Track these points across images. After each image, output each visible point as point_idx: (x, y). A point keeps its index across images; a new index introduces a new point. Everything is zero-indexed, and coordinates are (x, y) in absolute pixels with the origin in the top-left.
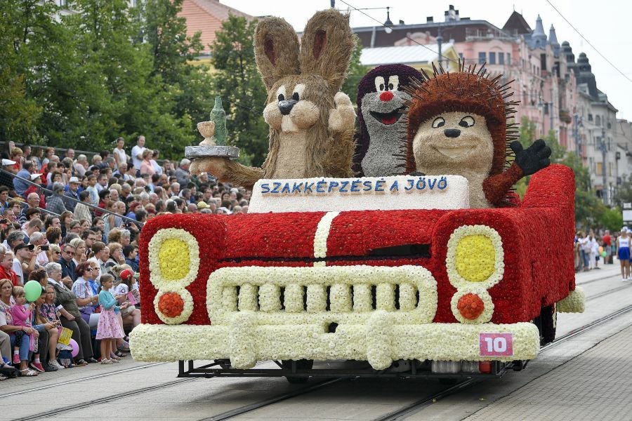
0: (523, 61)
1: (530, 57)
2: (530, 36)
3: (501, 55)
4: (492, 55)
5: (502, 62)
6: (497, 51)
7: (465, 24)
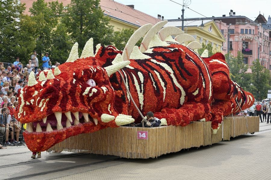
0: (260, 33)
1: (264, 32)
2: (266, 24)
3: (250, 30)
4: (247, 30)
5: (250, 33)
6: (248, 29)
7: (236, 17)
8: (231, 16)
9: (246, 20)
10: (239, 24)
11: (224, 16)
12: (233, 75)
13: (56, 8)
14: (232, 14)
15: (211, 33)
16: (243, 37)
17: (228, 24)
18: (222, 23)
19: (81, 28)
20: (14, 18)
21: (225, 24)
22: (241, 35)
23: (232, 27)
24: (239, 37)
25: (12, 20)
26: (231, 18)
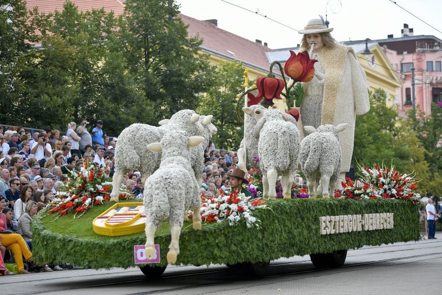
4: (439, 63)
7: (415, 38)
8: (406, 36)
9: (436, 44)
10: (423, 52)
11: (390, 36)
12: (427, 152)
13: (101, 22)
14: (407, 32)
15: (374, 69)
16: (431, 78)
17: (400, 53)
18: (388, 50)
19: (147, 62)
20: (31, 43)
21: (395, 53)
22: (427, 74)
23: (408, 58)
24: (424, 77)
25: (29, 47)
26: (406, 39)
